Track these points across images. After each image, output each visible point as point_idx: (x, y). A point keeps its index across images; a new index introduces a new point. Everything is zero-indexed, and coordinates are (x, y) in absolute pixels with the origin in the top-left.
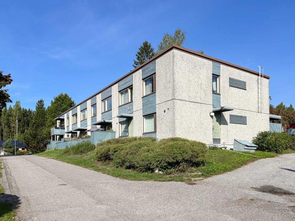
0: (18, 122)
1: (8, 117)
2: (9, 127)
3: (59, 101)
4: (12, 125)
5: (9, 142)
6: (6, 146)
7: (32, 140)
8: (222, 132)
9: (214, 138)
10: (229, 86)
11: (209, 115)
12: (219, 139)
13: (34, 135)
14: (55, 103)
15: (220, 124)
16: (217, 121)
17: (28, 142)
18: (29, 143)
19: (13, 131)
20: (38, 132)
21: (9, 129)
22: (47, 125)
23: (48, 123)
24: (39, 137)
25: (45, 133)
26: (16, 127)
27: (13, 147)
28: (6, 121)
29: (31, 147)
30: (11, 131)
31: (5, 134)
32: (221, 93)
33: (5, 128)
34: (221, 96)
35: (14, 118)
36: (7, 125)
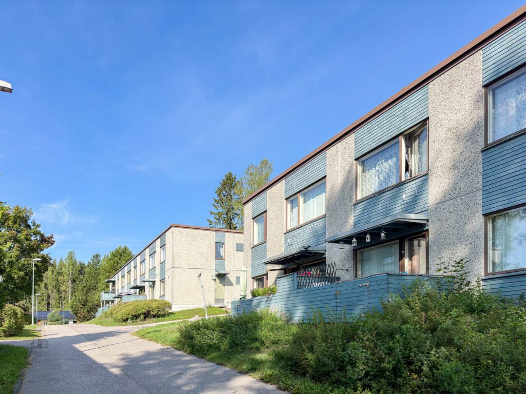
0: (72, 283)
1: (57, 276)
2: (59, 291)
3: (116, 256)
4: (63, 288)
5: (55, 313)
6: (52, 318)
7: (82, 308)
8: (226, 293)
9: (217, 298)
10: (235, 251)
11: (210, 278)
12: (223, 299)
13: (84, 301)
14: (111, 259)
15: (224, 286)
16: (220, 283)
17: (76, 310)
18: (77, 313)
19: (64, 297)
20: (88, 298)
21: (59, 294)
22: (99, 289)
23: (101, 286)
24: (89, 304)
25: (97, 299)
26: (69, 291)
27: (61, 320)
28: (54, 283)
29: (80, 317)
30: (61, 297)
31: (52, 302)
32: (226, 258)
33: (53, 292)
34: (226, 260)
35: (65, 277)
36: (56, 288)
